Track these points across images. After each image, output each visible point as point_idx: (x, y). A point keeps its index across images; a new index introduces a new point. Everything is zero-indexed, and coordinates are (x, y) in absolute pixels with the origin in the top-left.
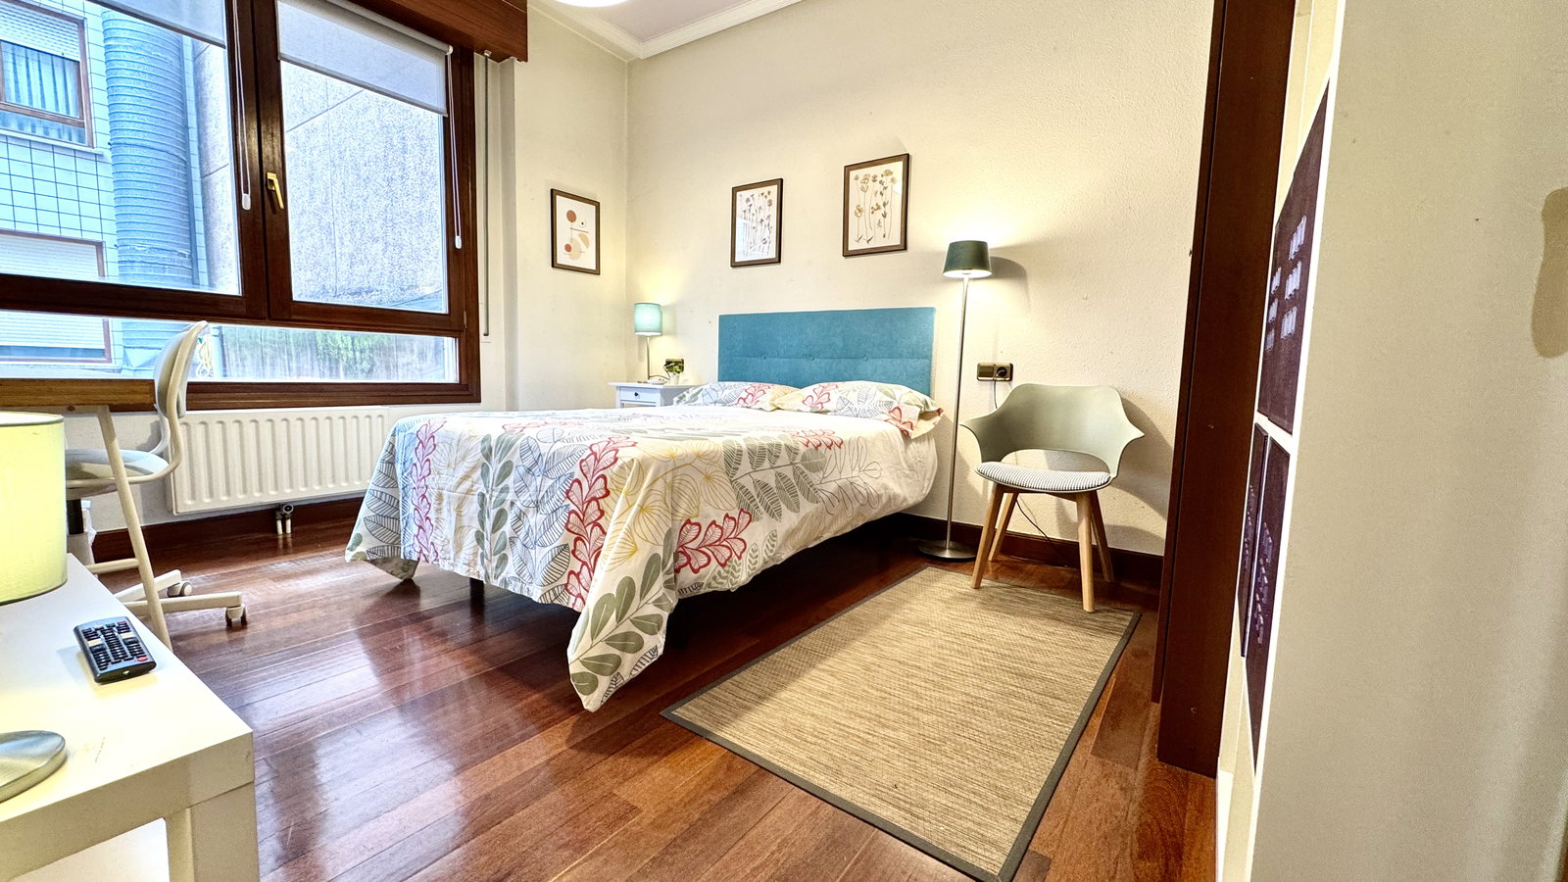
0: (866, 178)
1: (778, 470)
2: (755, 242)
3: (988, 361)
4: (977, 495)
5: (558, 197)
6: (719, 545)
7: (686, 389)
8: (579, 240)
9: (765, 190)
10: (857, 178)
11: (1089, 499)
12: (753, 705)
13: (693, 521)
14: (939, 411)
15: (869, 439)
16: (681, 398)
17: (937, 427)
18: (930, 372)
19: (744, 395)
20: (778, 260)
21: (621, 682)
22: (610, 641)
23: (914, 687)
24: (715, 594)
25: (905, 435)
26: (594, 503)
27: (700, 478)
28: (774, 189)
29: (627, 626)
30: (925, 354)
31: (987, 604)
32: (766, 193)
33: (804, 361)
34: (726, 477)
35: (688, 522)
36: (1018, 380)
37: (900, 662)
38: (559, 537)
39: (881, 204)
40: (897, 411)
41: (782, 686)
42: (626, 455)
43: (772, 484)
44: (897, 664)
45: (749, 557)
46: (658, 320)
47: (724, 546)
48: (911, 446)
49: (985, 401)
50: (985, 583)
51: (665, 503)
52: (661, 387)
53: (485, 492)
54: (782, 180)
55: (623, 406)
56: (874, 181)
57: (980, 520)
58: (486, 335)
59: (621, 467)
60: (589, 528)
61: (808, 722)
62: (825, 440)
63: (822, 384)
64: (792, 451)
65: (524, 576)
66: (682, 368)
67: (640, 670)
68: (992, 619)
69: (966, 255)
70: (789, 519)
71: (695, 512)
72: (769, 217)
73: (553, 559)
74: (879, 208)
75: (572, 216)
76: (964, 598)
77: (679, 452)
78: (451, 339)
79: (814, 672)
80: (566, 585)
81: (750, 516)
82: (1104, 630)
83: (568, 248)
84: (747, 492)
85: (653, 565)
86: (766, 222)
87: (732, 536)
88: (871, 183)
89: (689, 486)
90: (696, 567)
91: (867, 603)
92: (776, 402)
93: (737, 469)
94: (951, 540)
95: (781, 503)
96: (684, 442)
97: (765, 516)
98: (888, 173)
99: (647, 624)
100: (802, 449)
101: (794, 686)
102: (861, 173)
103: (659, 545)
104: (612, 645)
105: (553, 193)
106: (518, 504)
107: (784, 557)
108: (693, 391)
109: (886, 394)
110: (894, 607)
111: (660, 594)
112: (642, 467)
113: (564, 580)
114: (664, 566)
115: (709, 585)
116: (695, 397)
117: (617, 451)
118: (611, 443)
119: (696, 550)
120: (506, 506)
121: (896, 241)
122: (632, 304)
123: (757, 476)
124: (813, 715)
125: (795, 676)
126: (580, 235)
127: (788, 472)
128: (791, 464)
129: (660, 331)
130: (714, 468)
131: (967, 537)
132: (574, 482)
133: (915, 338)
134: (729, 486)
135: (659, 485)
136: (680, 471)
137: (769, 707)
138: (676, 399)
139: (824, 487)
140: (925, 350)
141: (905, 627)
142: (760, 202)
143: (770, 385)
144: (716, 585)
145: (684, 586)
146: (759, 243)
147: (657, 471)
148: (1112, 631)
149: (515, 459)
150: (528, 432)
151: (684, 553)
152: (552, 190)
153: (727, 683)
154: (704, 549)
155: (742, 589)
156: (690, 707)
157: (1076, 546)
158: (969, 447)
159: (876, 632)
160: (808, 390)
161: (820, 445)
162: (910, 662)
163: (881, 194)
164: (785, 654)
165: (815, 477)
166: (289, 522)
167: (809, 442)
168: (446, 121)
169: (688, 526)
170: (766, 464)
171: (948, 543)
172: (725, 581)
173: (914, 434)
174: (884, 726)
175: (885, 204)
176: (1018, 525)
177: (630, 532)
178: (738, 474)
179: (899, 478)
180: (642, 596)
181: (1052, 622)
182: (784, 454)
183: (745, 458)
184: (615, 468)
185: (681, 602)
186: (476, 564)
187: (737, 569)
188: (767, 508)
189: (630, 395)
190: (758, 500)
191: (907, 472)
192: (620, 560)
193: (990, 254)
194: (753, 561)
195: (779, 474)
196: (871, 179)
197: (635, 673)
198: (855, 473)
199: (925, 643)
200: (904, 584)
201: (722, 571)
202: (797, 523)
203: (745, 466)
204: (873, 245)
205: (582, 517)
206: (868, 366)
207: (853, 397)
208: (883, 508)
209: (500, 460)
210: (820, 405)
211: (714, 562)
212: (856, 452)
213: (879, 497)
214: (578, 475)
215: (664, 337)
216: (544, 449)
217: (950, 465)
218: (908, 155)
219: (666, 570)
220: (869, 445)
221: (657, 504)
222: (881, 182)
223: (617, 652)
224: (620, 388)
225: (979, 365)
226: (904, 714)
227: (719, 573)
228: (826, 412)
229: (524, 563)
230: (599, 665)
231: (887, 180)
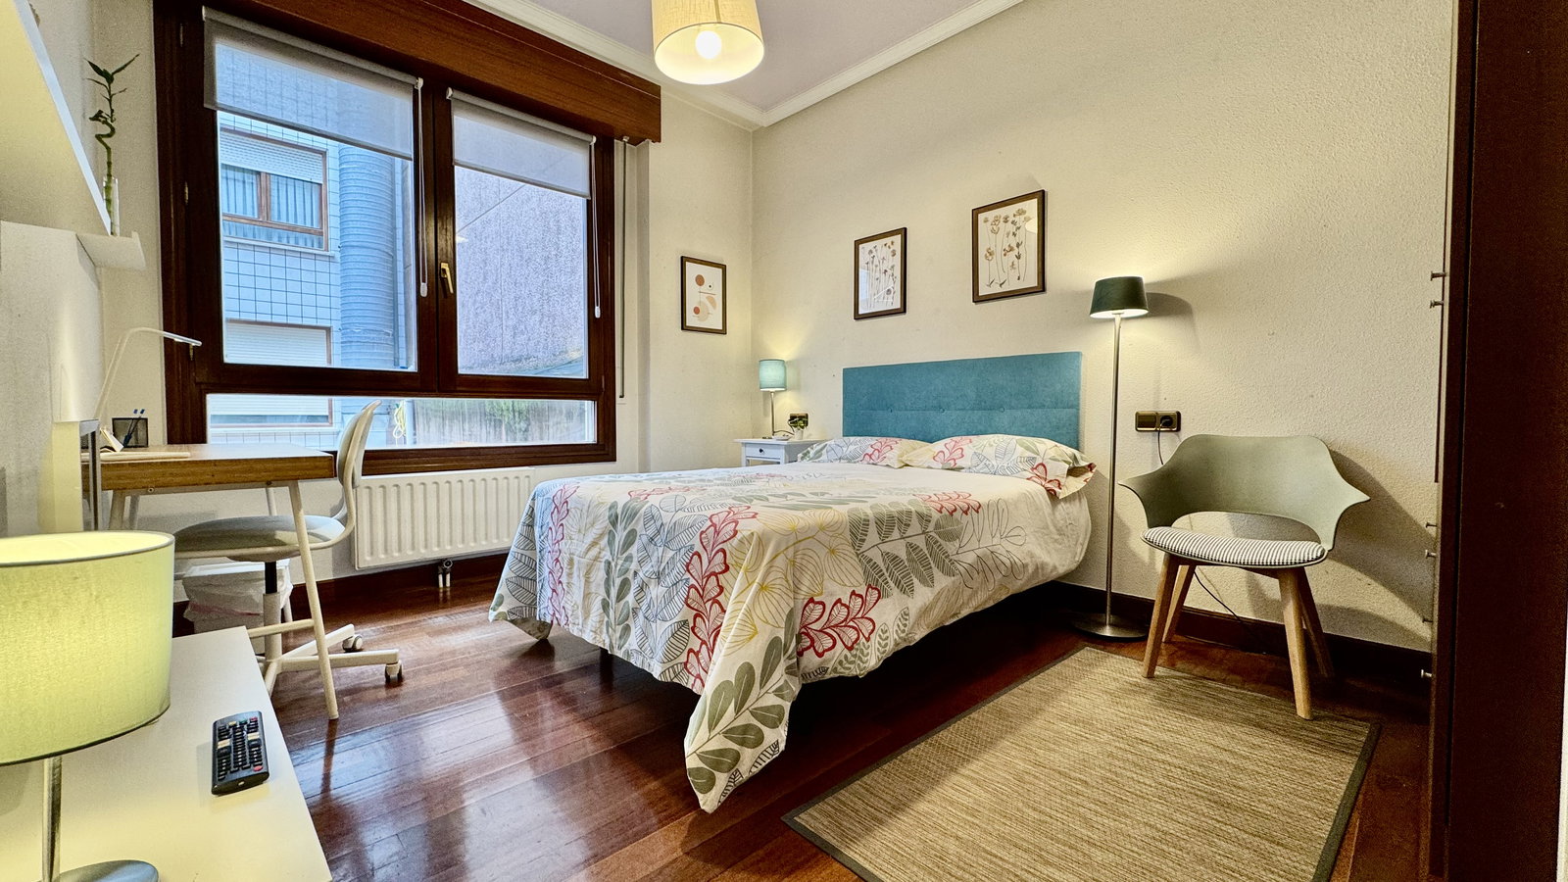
0: (997, 219)
1: (908, 540)
2: (878, 294)
3: (1148, 409)
4: (1143, 563)
5: (687, 263)
6: (845, 626)
7: (811, 444)
8: (707, 303)
9: (888, 240)
10: (986, 221)
11: (1295, 577)
12: (887, 818)
13: (816, 599)
14: (1091, 467)
15: (1010, 501)
16: (805, 455)
17: (1089, 484)
18: (1077, 424)
19: (870, 451)
20: (903, 310)
21: (739, 780)
22: (728, 733)
23: (1082, 810)
24: (842, 681)
25: (1052, 495)
26: (713, 578)
27: (823, 552)
28: (898, 239)
29: (746, 718)
30: (1070, 404)
31: (1165, 698)
32: (889, 244)
33: (933, 413)
34: (850, 549)
35: (811, 600)
36: (1188, 430)
37: (1059, 773)
38: (678, 612)
39: (1014, 245)
40: (1041, 468)
41: (920, 794)
42: (746, 527)
43: (903, 555)
44: (1057, 776)
45: (878, 638)
46: (783, 376)
47: (850, 627)
48: (1059, 507)
49: (1146, 456)
50: (1159, 671)
51: (787, 581)
52: (785, 443)
53: (611, 560)
54: (905, 229)
55: (748, 463)
56: (1006, 221)
57: (1152, 592)
58: (622, 397)
59: (741, 541)
60: (708, 605)
61: (952, 846)
62: (961, 504)
63: (954, 438)
64: (924, 518)
65: (646, 649)
66: (806, 423)
67: (760, 767)
68: (1174, 721)
69: (1116, 294)
70: (923, 595)
71: (819, 589)
72: (893, 267)
73: (673, 635)
74: (1012, 249)
75: (700, 280)
76: (1135, 689)
77: (802, 523)
78: (590, 402)
79: (955, 778)
80: (686, 664)
81: (879, 593)
82: (1327, 745)
83: (697, 311)
84: (875, 566)
85: (774, 649)
86: (890, 272)
87: (859, 615)
88: (1002, 224)
89: (811, 560)
90: (820, 651)
91: (1015, 690)
92: (904, 459)
93: (864, 540)
94: (1112, 613)
95: (913, 577)
96: (807, 512)
97: (896, 591)
98: (1021, 212)
99: (769, 717)
100: (936, 515)
101: (933, 795)
102: (991, 215)
103: (779, 627)
104: (731, 739)
105: (683, 260)
106: (641, 574)
107: (918, 637)
108: (817, 448)
109: (1028, 449)
110: (1048, 697)
111: (781, 682)
112: (762, 542)
113: (684, 658)
114: (786, 652)
115: (835, 670)
116: (818, 454)
117: (737, 523)
118: (732, 513)
119: (820, 631)
120: (630, 575)
121: (1033, 282)
122: (757, 359)
123: (885, 547)
124: (957, 838)
125: (935, 781)
126: (707, 298)
127: (920, 542)
128: (924, 533)
129: (785, 386)
130: (839, 541)
131: (1133, 613)
132: (694, 555)
133: (1058, 387)
134: (855, 561)
135: (780, 561)
136: (802, 546)
137: (905, 820)
138: (800, 455)
139: (960, 557)
140: (1072, 398)
141: (1063, 725)
142: (885, 254)
143: (897, 439)
144: (842, 670)
145: (807, 670)
146: (883, 292)
147: (778, 545)
148: (1343, 749)
149: (639, 528)
150: (654, 500)
151: (808, 635)
152: (682, 257)
153: (856, 786)
154: (829, 631)
155: (872, 674)
156: (815, 814)
157: (1280, 630)
158: (1131, 510)
159: (1028, 729)
160: (939, 445)
161: (955, 510)
162: (1073, 774)
163: (1014, 234)
164: (920, 753)
165: (951, 547)
166: (448, 576)
167: (942, 507)
168: (589, 203)
169: (811, 605)
170: (896, 534)
171: (1108, 618)
172: (852, 666)
173: (1062, 494)
174: (1047, 863)
175: (1018, 245)
176: (1196, 600)
177: (749, 613)
178: (865, 546)
179: (1046, 543)
180: (762, 686)
181: (1259, 732)
182: (915, 521)
183: (873, 529)
184: (735, 541)
185: (805, 688)
186: (601, 632)
187: (865, 652)
188: (898, 583)
189: (755, 452)
190: (887, 575)
191: (1057, 537)
192: (738, 644)
193: (1146, 290)
194: (883, 643)
195: (910, 545)
196: (1002, 220)
197: (754, 770)
198: (996, 541)
199: (1089, 749)
200: (1058, 668)
201: (849, 655)
202: (931, 599)
203: (873, 537)
204: (1006, 288)
205: (701, 592)
206: (1004, 417)
207: (989, 452)
208: (1029, 580)
209: (625, 528)
210: (952, 462)
211: (839, 645)
212: (996, 516)
213: (1025, 566)
214: (698, 548)
215: (788, 394)
216: (666, 518)
217: (1106, 530)
218: (1043, 191)
219: (788, 655)
220: (1011, 509)
221: (778, 581)
222: (1013, 222)
223: (736, 747)
224: (745, 444)
225: (1137, 414)
226: (1071, 847)
227: (846, 657)
228: (959, 469)
229: (645, 635)
230: (720, 760)
231: (1019, 219)
